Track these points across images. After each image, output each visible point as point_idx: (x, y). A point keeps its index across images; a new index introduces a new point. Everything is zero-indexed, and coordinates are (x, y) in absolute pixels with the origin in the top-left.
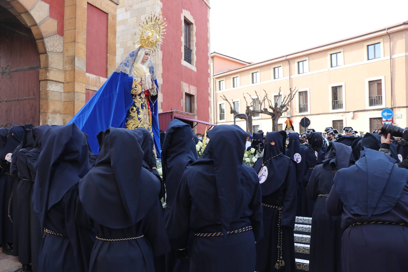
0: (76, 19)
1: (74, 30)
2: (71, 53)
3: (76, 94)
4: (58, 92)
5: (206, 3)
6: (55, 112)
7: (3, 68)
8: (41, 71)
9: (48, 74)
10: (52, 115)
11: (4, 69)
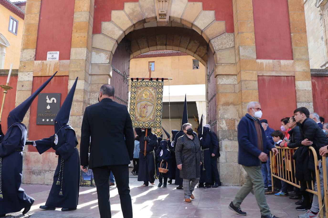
2: (237, 45)
3: (242, 83)
4: (230, 84)
6: (227, 104)
9: (216, 70)
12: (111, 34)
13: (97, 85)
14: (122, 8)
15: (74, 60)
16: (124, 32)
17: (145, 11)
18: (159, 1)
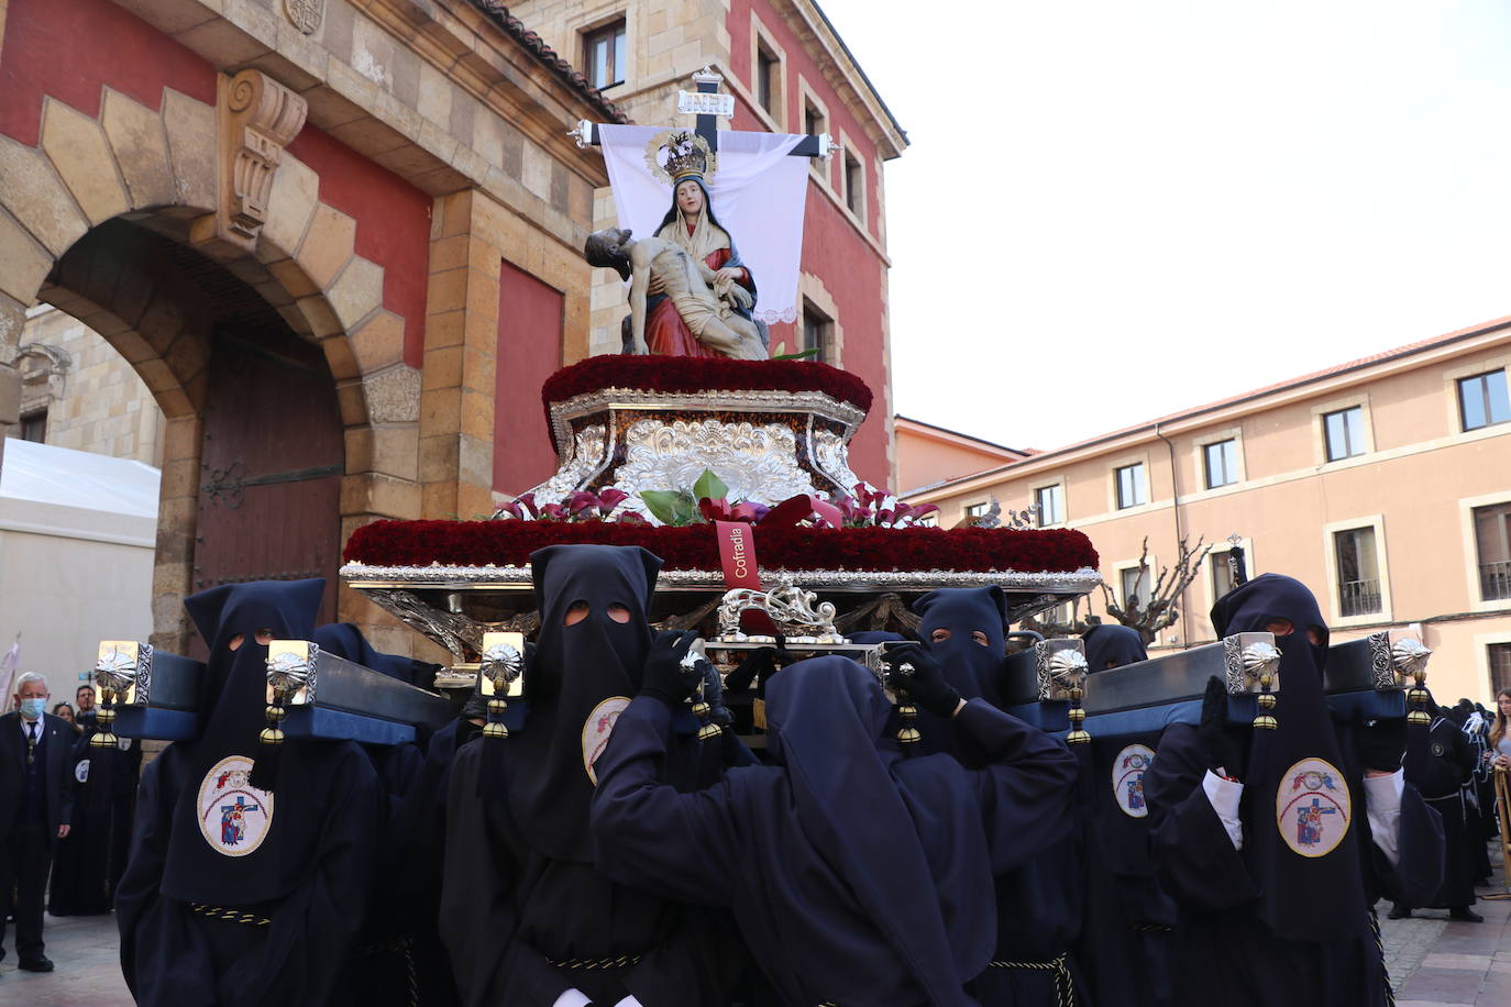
0: (465, 313)
1: (459, 349)
2: (445, 426)
5: (874, 250)
7: (216, 472)
8: (346, 483)
9: (370, 493)
10: (380, 634)
11: (221, 476)
12: (37, 218)
14: (90, 107)
16: (90, 228)
17: (180, 169)
18: (244, 156)
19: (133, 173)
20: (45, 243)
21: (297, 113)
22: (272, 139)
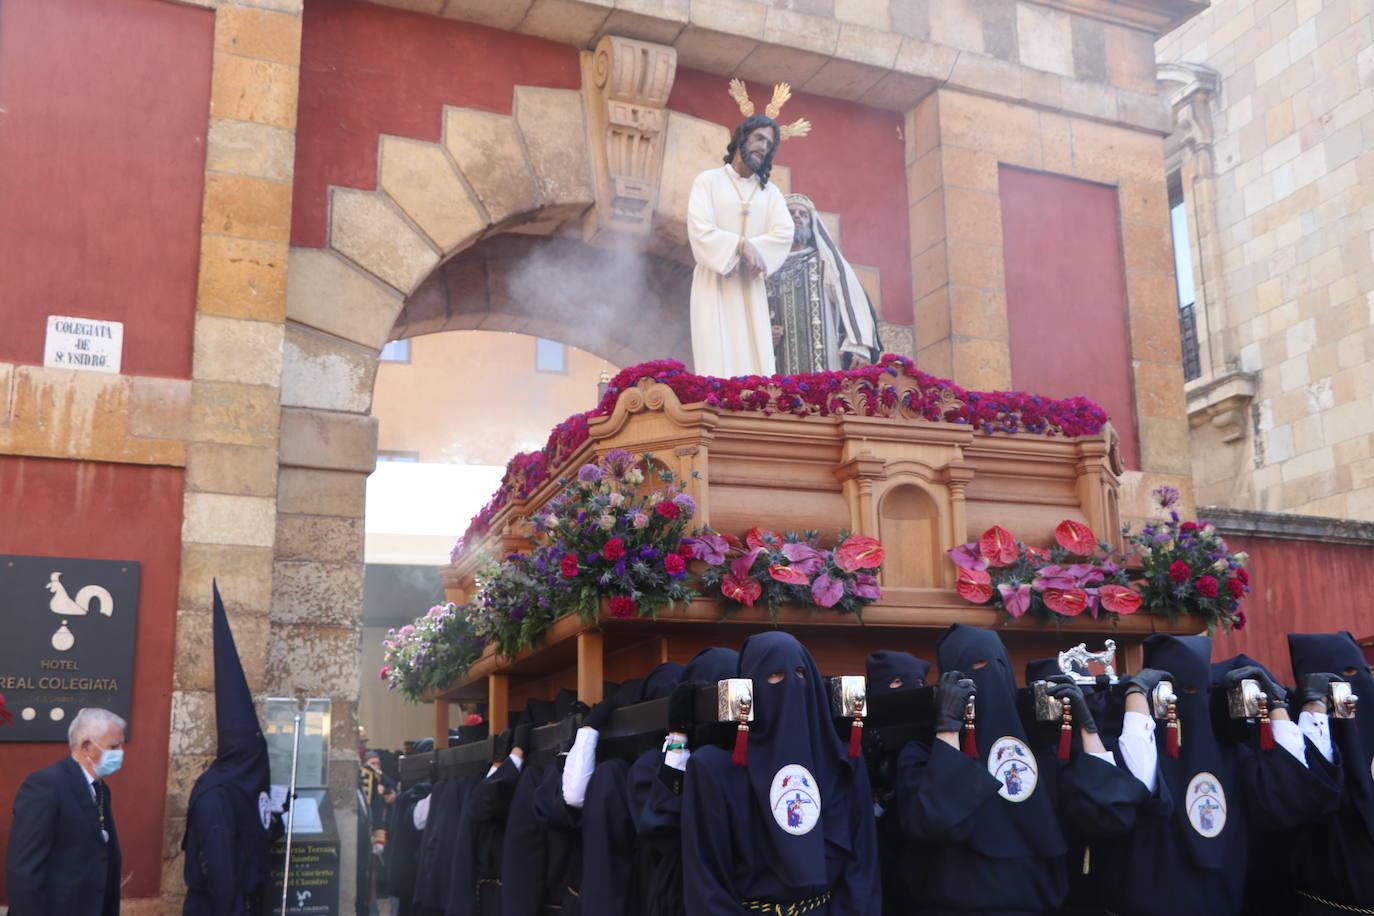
0: (946, 244)
1: (945, 291)
12: (381, 260)
13: (310, 520)
14: (431, 131)
15: (217, 382)
16: (443, 256)
17: (542, 168)
18: (614, 133)
19: (485, 186)
20: (393, 282)
21: (663, 66)
22: (645, 104)
